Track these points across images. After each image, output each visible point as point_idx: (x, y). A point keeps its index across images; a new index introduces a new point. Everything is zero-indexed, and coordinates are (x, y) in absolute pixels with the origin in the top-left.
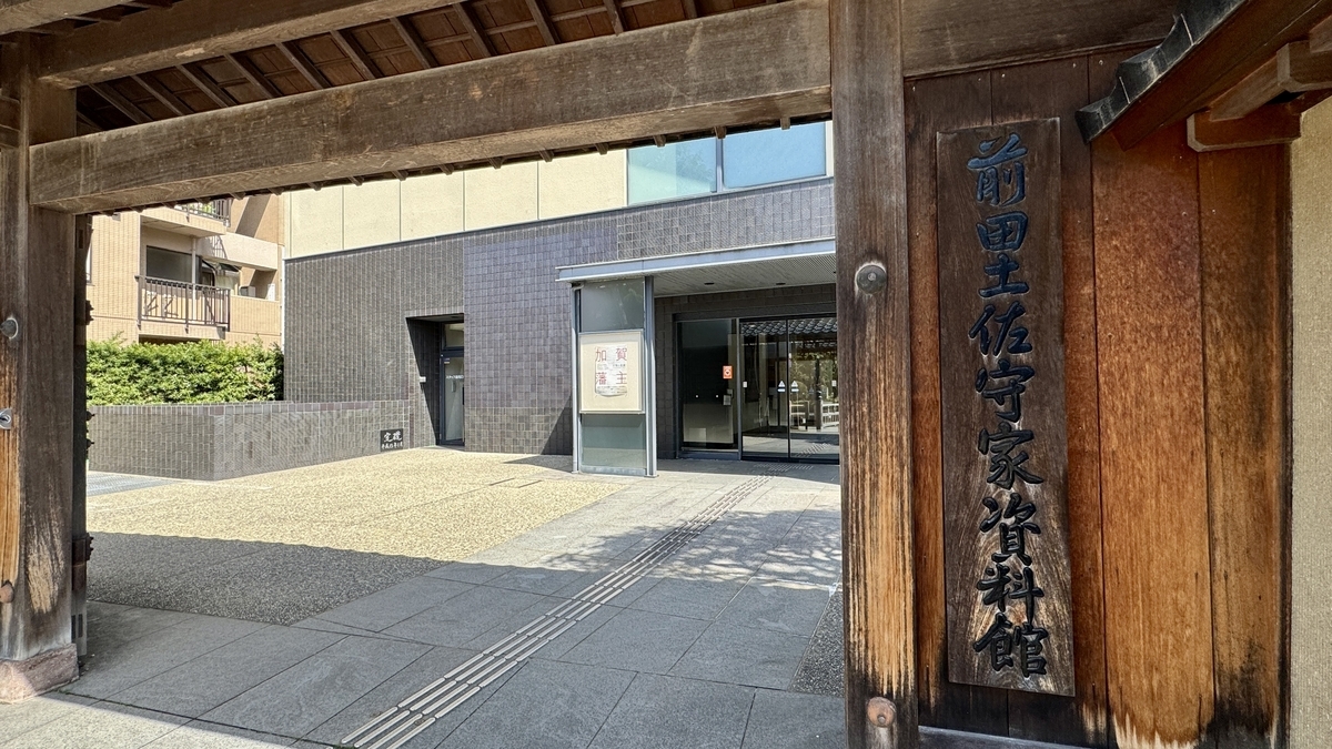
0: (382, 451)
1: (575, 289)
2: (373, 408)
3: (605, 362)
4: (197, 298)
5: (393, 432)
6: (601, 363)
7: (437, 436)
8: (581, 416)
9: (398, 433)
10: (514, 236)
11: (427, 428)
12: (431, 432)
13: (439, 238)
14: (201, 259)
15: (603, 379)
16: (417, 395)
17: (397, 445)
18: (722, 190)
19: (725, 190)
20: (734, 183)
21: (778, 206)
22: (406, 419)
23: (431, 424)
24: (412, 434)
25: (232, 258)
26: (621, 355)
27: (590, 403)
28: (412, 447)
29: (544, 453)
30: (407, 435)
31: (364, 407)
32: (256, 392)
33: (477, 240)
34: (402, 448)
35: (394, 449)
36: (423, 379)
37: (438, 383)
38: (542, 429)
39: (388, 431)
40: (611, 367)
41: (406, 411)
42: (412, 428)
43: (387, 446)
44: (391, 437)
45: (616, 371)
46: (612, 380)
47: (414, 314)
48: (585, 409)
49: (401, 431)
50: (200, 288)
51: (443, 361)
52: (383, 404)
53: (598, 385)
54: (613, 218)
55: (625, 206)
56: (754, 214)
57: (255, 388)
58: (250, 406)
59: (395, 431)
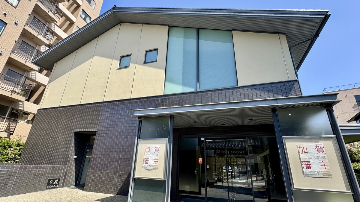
0: (47, 189)
1: (140, 119)
2: (48, 168)
3: (149, 153)
4: (5, 122)
5: (54, 180)
6: (147, 153)
7: (76, 182)
8: (134, 180)
9: (57, 181)
10: (121, 104)
11: (72, 178)
12: (74, 180)
13: (94, 103)
14: (13, 109)
15: (147, 161)
16: (71, 164)
17: (55, 186)
18: (199, 90)
19: (200, 90)
20: (203, 87)
21: (220, 96)
22: (63, 174)
23: (74, 177)
24: (64, 181)
25: (26, 110)
26: (157, 150)
27: (140, 173)
28: (62, 187)
29: (117, 194)
30: (61, 182)
31: (44, 168)
32: (11, 159)
33: (107, 105)
34: (57, 188)
35: (53, 188)
36: (75, 157)
37: (82, 159)
38: (118, 183)
39: (52, 180)
40: (151, 156)
41: (64, 170)
42: (65, 178)
43: (50, 187)
44: (53, 182)
45: (154, 158)
46: (151, 162)
47: (78, 130)
48: (136, 176)
49: (59, 179)
50: (8, 119)
51: (86, 150)
52: (53, 167)
53: (144, 164)
54: (158, 98)
55: (163, 94)
56: (211, 98)
57: (11, 157)
58: (6, 164)
59: (56, 179)
